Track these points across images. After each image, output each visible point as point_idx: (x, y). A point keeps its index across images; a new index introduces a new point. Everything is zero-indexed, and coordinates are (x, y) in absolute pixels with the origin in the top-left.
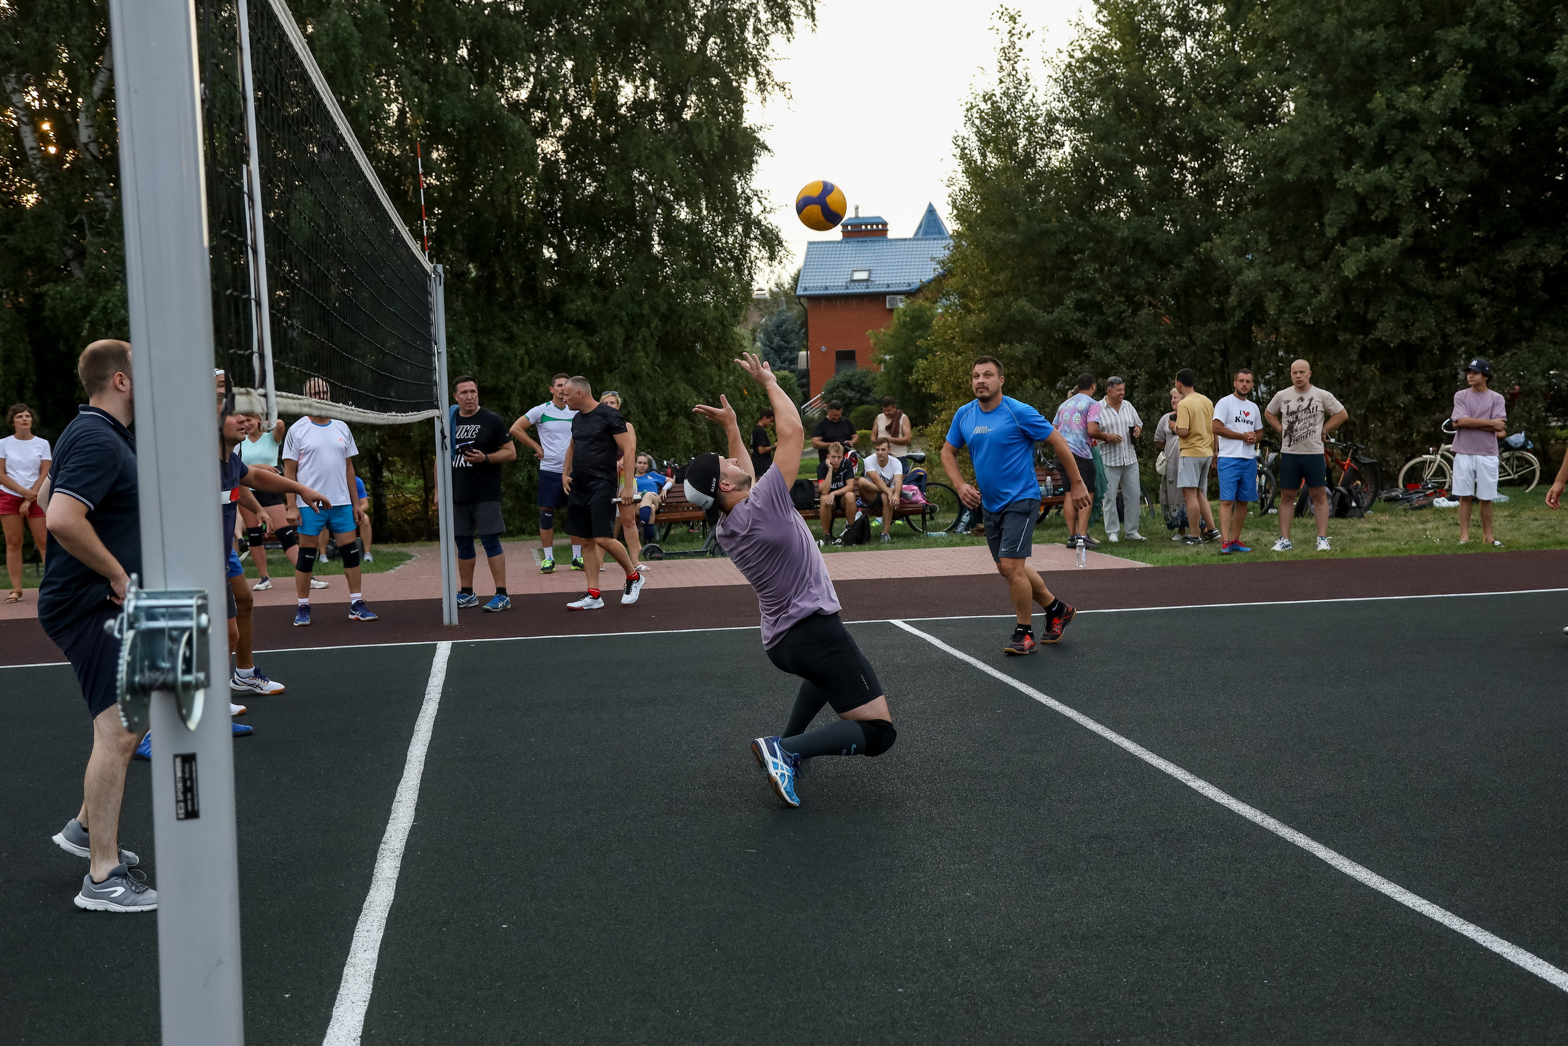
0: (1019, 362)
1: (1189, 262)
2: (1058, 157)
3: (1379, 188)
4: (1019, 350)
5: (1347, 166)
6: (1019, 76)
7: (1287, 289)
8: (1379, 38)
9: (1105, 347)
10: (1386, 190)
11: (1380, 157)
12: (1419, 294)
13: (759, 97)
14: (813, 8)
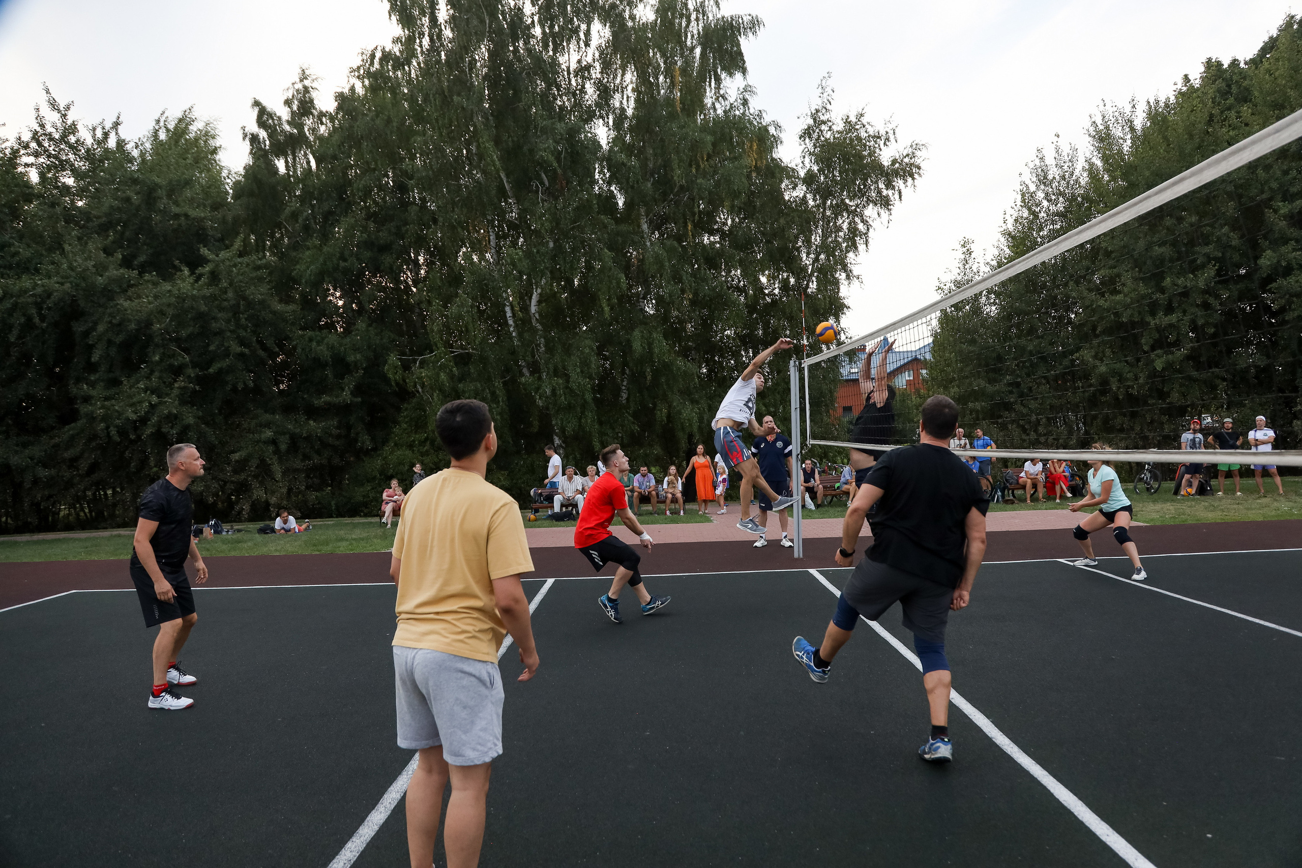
0: (977, 411)
1: (1066, 362)
2: (993, 310)
3: (1171, 326)
4: (978, 405)
5: (1153, 314)
6: (975, 270)
7: (1120, 375)
8: (1166, 251)
9: (1022, 404)
10: (1174, 326)
11: (1169, 310)
12: (1190, 378)
13: (846, 283)
14: (867, 240)
